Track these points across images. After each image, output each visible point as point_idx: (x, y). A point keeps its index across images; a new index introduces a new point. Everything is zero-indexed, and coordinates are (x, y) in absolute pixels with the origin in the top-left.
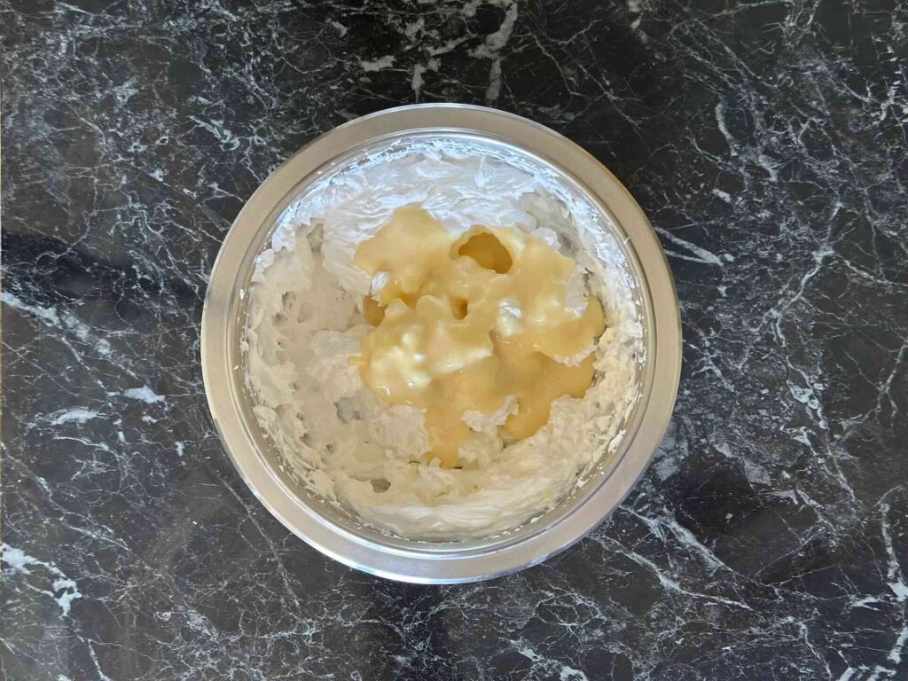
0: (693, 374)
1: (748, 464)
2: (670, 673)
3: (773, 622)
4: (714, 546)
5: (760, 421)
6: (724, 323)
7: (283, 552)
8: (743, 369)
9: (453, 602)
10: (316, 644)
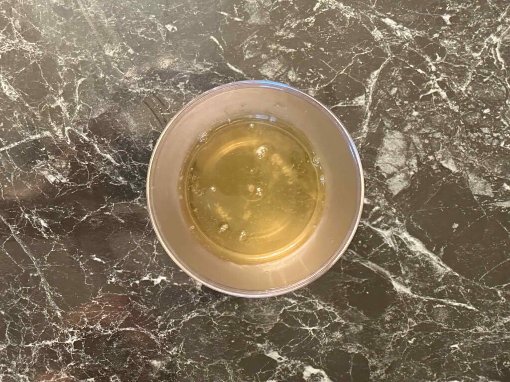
0: (421, 96)
1: (472, 178)
2: (403, 370)
3: (496, 321)
4: (442, 254)
5: (483, 139)
6: (449, 49)
7: (45, 267)
8: (466, 91)
9: (204, 310)
10: (77, 351)
